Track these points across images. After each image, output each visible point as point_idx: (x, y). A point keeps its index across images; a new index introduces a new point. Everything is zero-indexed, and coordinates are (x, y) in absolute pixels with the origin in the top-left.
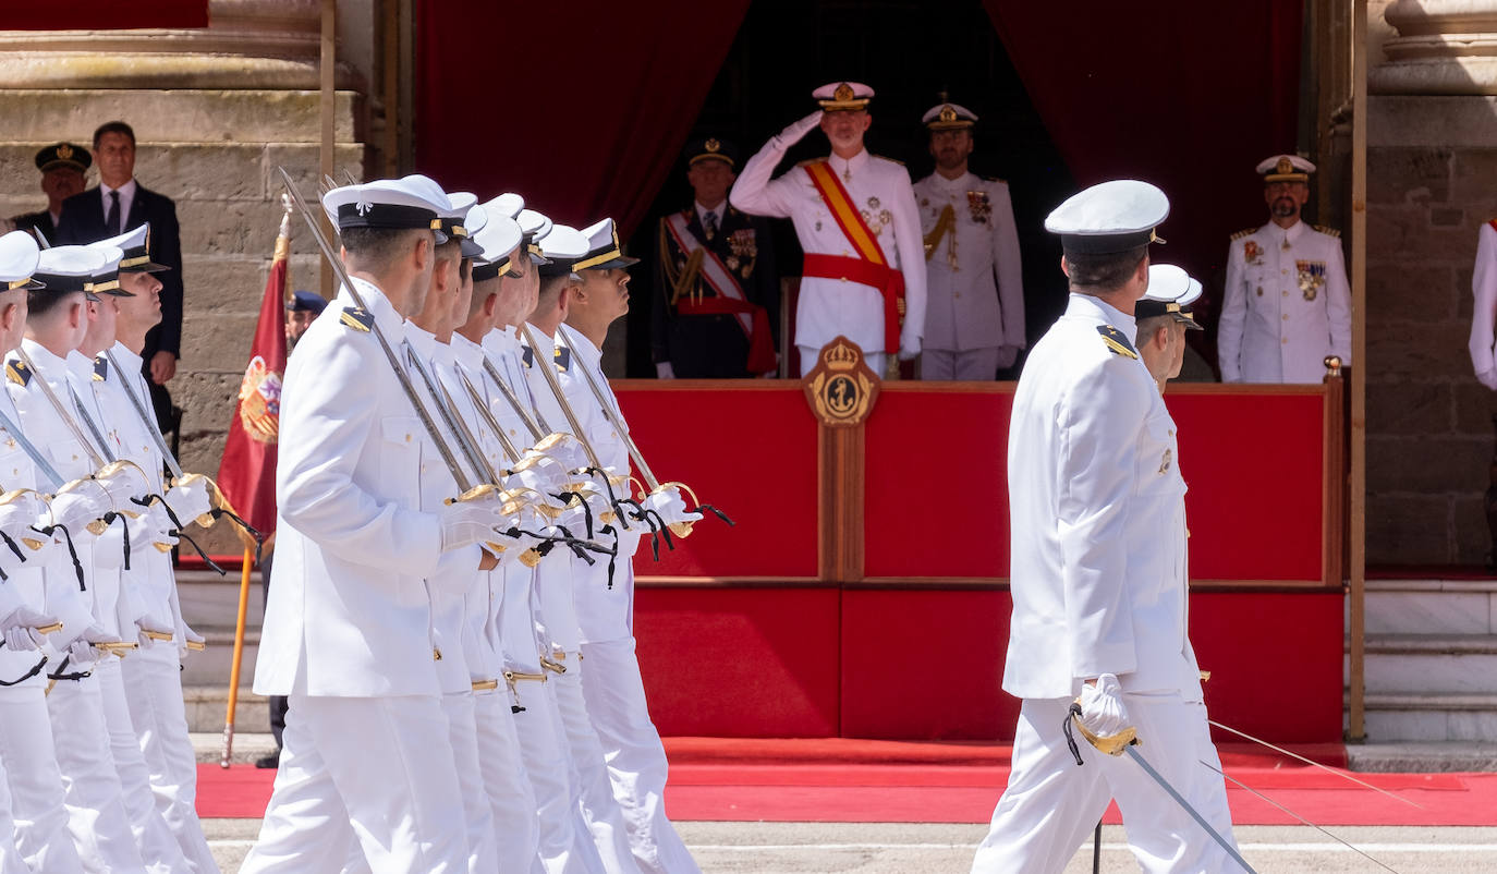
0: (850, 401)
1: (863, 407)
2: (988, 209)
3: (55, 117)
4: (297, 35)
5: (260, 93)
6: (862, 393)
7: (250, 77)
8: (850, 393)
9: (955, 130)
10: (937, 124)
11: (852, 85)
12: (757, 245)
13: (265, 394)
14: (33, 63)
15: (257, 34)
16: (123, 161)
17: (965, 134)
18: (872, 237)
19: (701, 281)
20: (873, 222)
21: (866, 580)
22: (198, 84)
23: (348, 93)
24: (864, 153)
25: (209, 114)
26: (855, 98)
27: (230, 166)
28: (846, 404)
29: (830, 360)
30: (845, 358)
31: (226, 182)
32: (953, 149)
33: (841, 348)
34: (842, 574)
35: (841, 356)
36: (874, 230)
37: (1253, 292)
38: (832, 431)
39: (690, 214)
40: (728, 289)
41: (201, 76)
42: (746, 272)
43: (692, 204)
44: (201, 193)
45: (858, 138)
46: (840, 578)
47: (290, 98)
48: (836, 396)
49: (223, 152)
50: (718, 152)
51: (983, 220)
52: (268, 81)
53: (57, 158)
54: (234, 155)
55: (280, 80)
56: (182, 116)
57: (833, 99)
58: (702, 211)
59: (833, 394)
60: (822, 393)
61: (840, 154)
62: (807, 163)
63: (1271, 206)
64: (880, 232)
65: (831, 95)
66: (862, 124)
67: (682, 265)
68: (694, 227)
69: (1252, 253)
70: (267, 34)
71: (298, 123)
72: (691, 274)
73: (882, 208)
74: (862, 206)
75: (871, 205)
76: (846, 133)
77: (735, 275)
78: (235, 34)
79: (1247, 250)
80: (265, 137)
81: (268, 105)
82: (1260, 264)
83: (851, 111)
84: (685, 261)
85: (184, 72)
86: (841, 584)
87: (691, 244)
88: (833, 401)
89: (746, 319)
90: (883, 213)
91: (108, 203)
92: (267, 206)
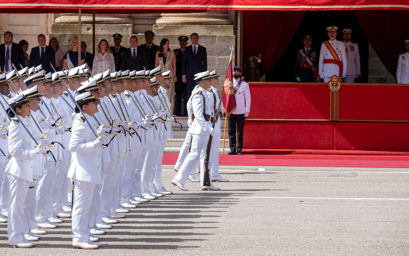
0: (336, 87)
1: (339, 88)
2: (354, 49)
3: (177, 30)
4: (222, 14)
5: (216, 25)
6: (339, 85)
7: (214, 22)
8: (336, 85)
9: (349, 34)
10: (345, 32)
11: (334, 27)
12: (316, 55)
13: (229, 85)
14: (172, 19)
15: (214, 14)
16: (195, 40)
17: (350, 34)
18: (337, 55)
19: (306, 62)
20: (337, 53)
21: (339, 120)
22: (204, 24)
23: (232, 25)
24: (336, 40)
25: (206, 29)
26: (335, 29)
27: (210, 39)
28: (335, 87)
29: (333, 79)
30: (335, 79)
31: (209, 42)
32: (348, 37)
33: (335, 77)
34: (334, 119)
35: (335, 78)
36: (337, 54)
37: (403, 66)
38: (333, 92)
39: (303, 49)
40: (311, 63)
41: (205, 22)
42: (314, 60)
43: (304, 48)
44: (205, 44)
45: (335, 37)
46: (334, 120)
47: (222, 26)
48: (334, 86)
49: (209, 37)
50: (309, 38)
51: (353, 51)
52: (217, 23)
53: (182, 39)
54: (211, 37)
55: (219, 23)
56: (201, 30)
57: (331, 30)
58: (306, 49)
59: (333, 85)
60: (331, 85)
61: (331, 40)
62: (325, 42)
63: (407, 49)
64: (338, 54)
65: (330, 29)
66: (335, 34)
67: (302, 59)
68: (304, 52)
69: (403, 58)
70: (217, 14)
71: (223, 31)
72: (304, 61)
73: (339, 50)
74: (335, 49)
75: (337, 49)
76: (332, 36)
77: (312, 61)
78: (211, 14)
79: (402, 57)
80: (217, 34)
81: (217, 28)
82: (405, 60)
83: (334, 32)
84: (303, 58)
85: (201, 21)
86: (334, 121)
87: (304, 55)
88: (333, 87)
89: (313, 69)
90: (339, 51)
91: (193, 48)
92: (217, 47)
